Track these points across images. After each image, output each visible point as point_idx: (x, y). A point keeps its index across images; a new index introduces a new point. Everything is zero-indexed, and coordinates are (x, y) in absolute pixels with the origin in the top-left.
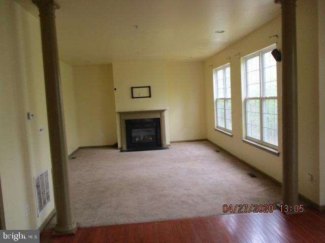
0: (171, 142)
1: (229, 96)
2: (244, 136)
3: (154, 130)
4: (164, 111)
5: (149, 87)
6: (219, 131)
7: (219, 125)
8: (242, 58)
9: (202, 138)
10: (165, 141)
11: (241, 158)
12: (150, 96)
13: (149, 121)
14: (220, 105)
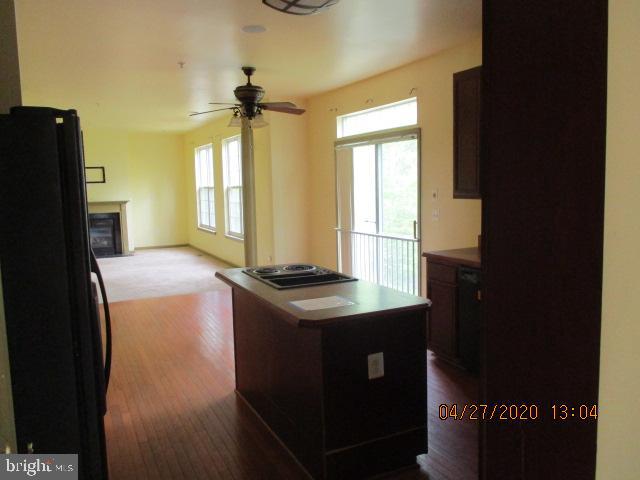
0: (136, 249)
1: (212, 185)
2: (227, 230)
3: (110, 229)
4: (125, 202)
5: (103, 168)
6: (202, 230)
7: (204, 223)
8: (223, 140)
9: (183, 243)
10: (127, 245)
11: (224, 258)
12: (104, 182)
13: (102, 217)
14: (204, 196)
